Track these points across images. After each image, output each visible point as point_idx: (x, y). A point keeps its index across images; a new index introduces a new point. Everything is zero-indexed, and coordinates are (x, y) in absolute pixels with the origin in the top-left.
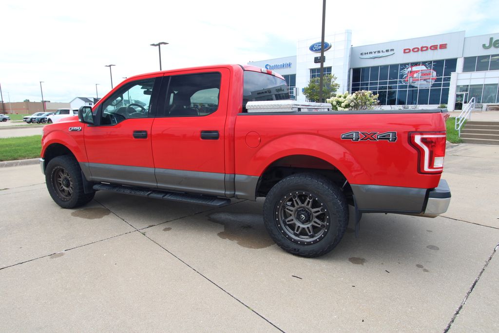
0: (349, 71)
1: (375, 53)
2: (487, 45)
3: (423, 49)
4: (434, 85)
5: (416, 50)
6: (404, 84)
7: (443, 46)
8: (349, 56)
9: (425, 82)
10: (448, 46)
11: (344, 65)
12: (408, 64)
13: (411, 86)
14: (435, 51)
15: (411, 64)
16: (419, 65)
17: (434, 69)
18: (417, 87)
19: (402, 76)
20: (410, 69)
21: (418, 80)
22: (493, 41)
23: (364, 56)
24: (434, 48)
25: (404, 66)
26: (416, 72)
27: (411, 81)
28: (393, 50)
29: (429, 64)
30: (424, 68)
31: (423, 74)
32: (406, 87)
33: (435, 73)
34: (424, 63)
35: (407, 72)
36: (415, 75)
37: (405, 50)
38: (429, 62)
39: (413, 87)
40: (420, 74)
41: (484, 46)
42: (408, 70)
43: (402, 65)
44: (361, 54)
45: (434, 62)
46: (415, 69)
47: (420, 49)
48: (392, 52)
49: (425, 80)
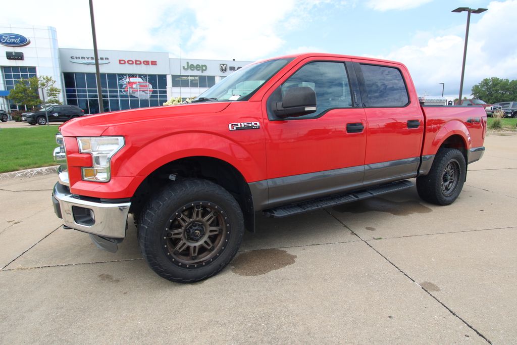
0: (61, 75)
1: (88, 58)
2: (186, 67)
3: (137, 62)
4: (152, 96)
5: (130, 62)
6: (125, 94)
7: (154, 63)
8: (59, 58)
9: (144, 93)
10: (157, 63)
11: (53, 67)
12: (125, 75)
13: (131, 96)
14: (148, 66)
15: (128, 75)
16: (136, 77)
17: (150, 82)
18: (137, 98)
19: (121, 86)
20: (128, 80)
21: (137, 91)
22: (190, 64)
23: (75, 60)
24: (147, 63)
25: (122, 76)
26: (135, 83)
27: (131, 91)
28: (108, 59)
29: (144, 77)
30: (140, 80)
31: (141, 86)
32: (127, 96)
33: (151, 86)
34: (140, 76)
35: (125, 82)
36: (134, 86)
37: (120, 61)
38: (144, 75)
39: (134, 97)
40: (138, 86)
41: (184, 67)
42: (126, 80)
43: (119, 75)
44: (71, 57)
45: (149, 75)
46: (132, 80)
47: (134, 62)
48: (107, 61)
49: (143, 91)
